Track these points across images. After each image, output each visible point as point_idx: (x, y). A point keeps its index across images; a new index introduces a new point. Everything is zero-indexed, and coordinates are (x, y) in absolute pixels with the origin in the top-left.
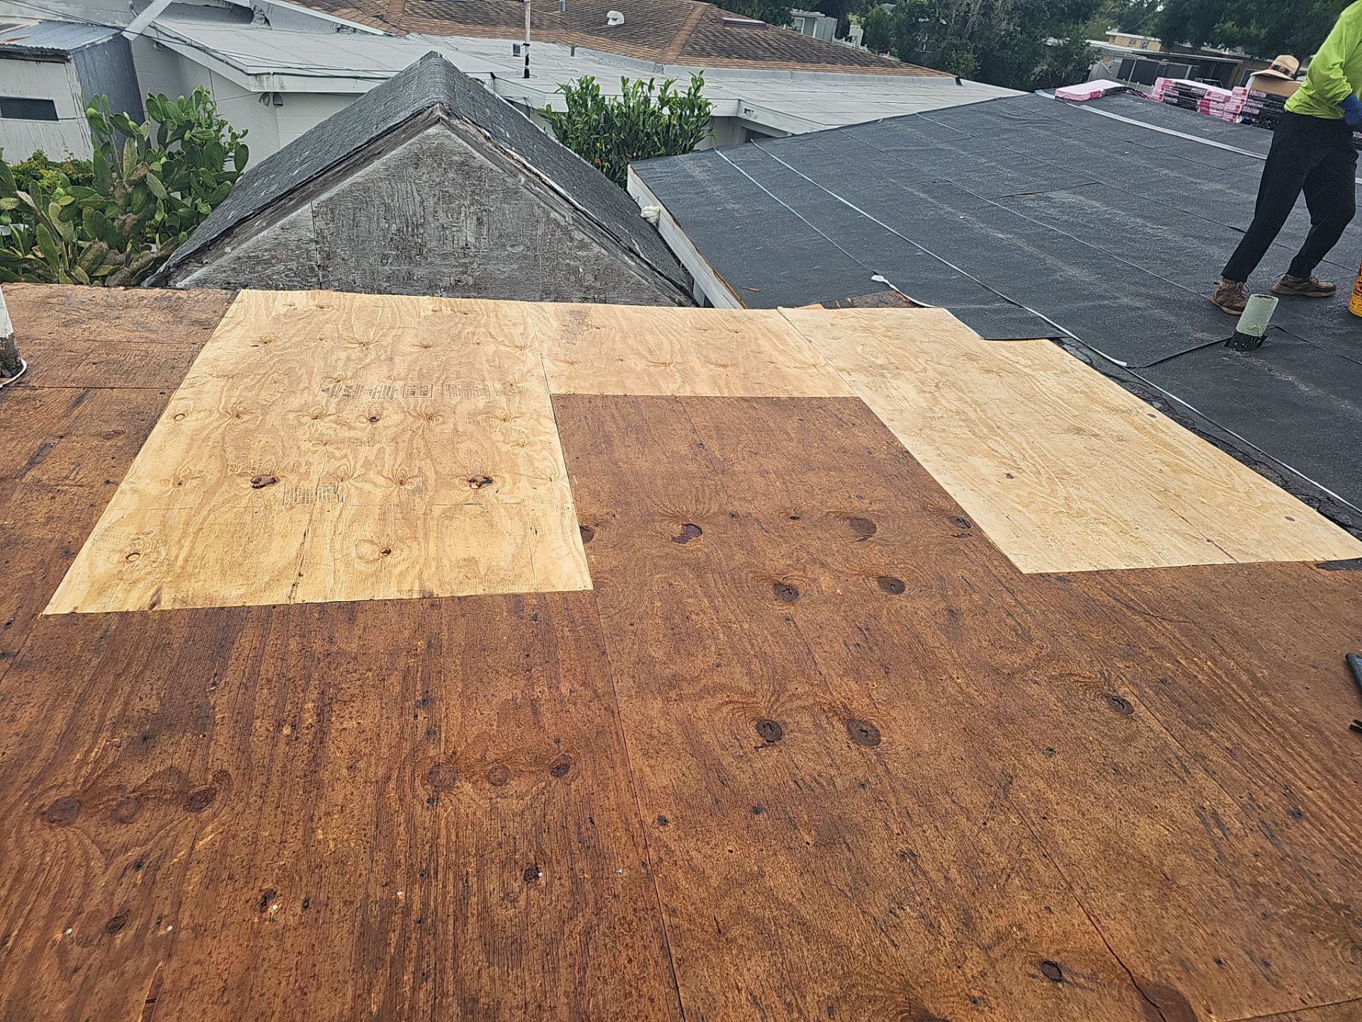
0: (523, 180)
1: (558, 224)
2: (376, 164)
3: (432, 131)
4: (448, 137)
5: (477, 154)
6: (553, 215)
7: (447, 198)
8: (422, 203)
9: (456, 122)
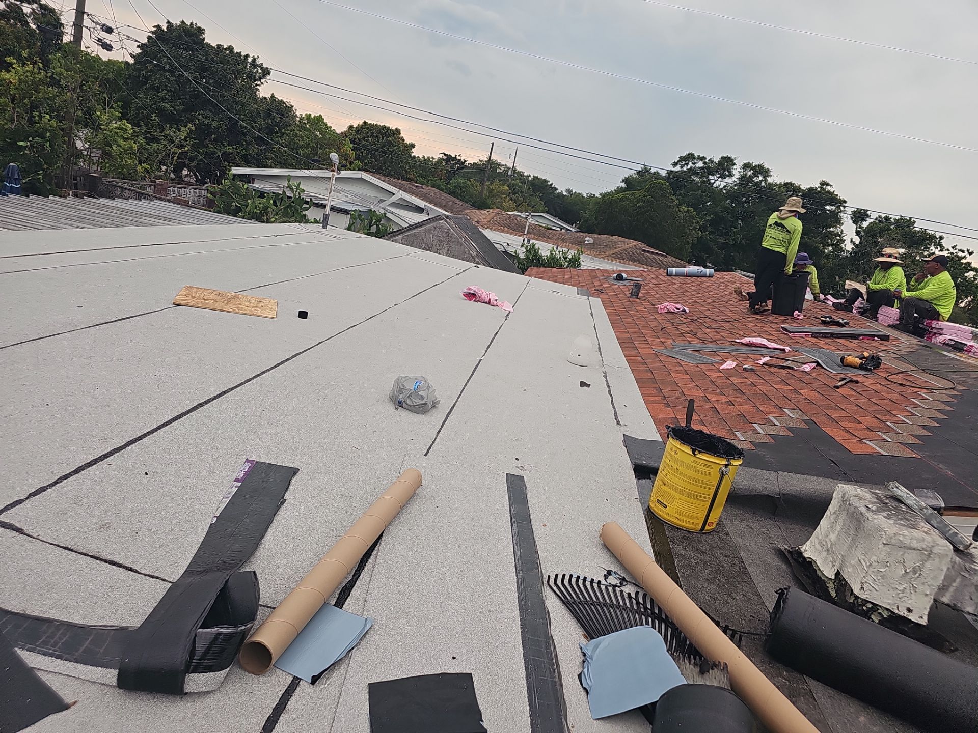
0: (464, 240)
1: (472, 255)
2: (423, 228)
3: (441, 222)
4: (445, 224)
5: (452, 230)
6: (471, 252)
7: (441, 241)
8: (433, 241)
9: (448, 220)
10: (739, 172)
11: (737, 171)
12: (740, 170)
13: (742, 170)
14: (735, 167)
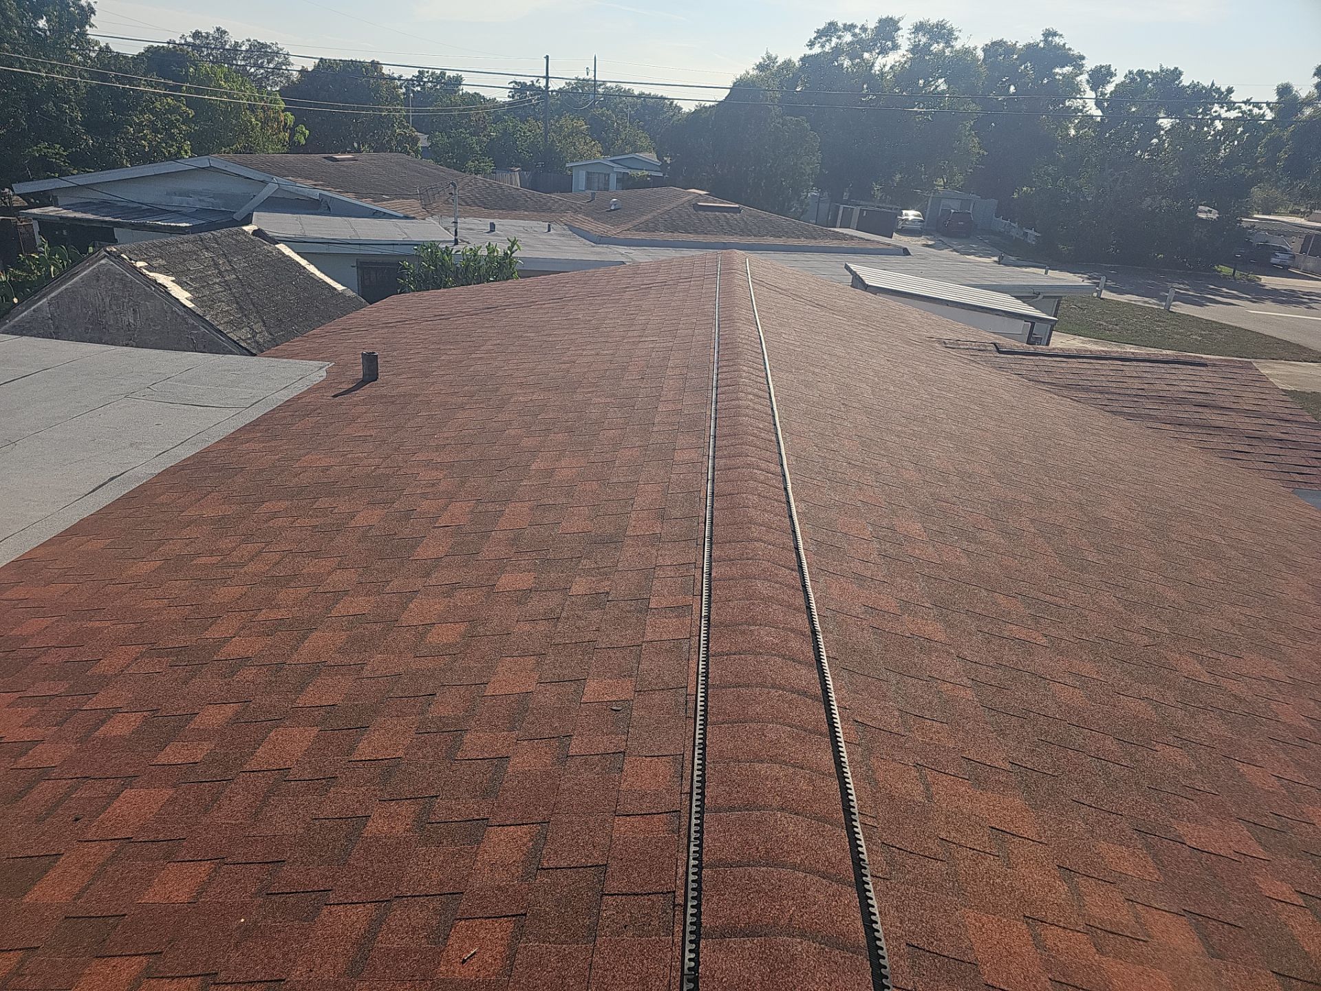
7: (116, 298)
8: (103, 300)
10: (910, 39)
11: (904, 39)
12: (909, 36)
13: (913, 36)
14: (900, 33)
